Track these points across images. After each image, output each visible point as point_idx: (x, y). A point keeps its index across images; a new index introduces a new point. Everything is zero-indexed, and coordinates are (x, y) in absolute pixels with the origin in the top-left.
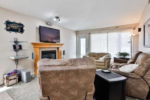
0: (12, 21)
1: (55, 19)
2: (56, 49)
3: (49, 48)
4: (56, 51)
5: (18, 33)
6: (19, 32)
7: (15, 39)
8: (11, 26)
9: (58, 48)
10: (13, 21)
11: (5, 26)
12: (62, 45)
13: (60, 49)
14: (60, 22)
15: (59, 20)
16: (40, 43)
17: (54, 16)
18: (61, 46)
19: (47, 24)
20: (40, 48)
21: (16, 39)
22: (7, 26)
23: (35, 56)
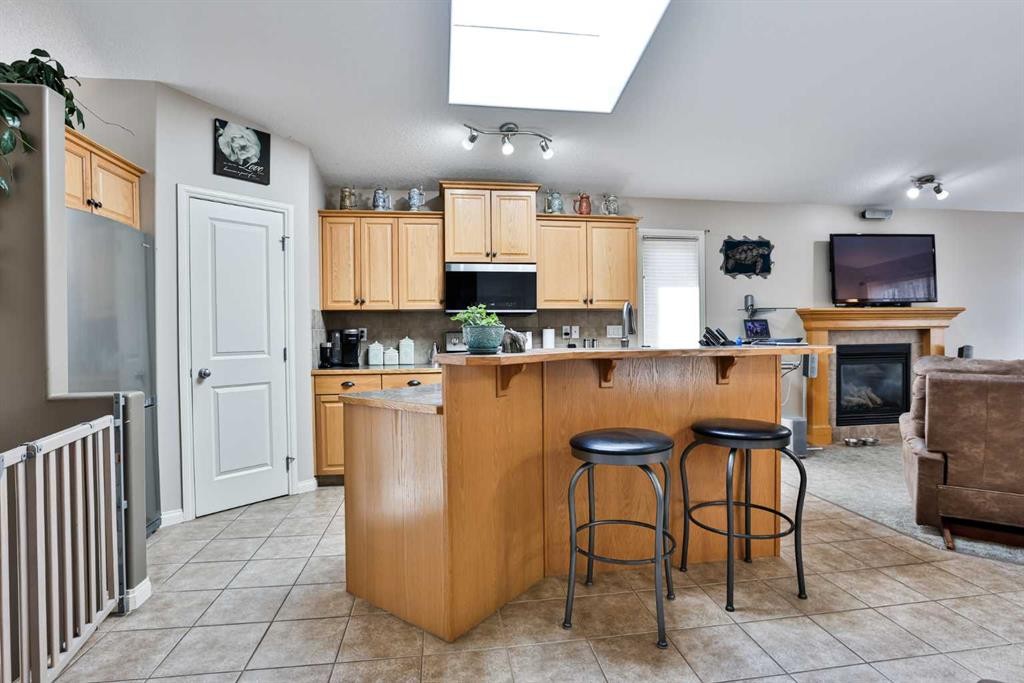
0: (738, 237)
1: (913, 193)
2: (912, 340)
3: (872, 331)
4: (909, 345)
5: (754, 277)
6: (758, 271)
7: (746, 297)
8: (738, 257)
9: (924, 333)
10: (741, 238)
11: (721, 257)
12: (952, 313)
13: (936, 339)
14: (942, 196)
15: (938, 190)
16: (831, 308)
17: (908, 178)
18: (944, 322)
19: (863, 215)
20: (830, 331)
21: (749, 298)
22: (727, 258)
23: (816, 365)
